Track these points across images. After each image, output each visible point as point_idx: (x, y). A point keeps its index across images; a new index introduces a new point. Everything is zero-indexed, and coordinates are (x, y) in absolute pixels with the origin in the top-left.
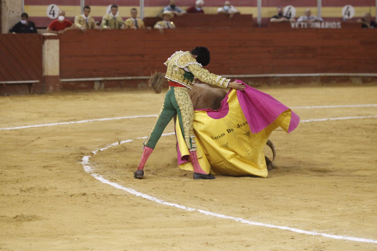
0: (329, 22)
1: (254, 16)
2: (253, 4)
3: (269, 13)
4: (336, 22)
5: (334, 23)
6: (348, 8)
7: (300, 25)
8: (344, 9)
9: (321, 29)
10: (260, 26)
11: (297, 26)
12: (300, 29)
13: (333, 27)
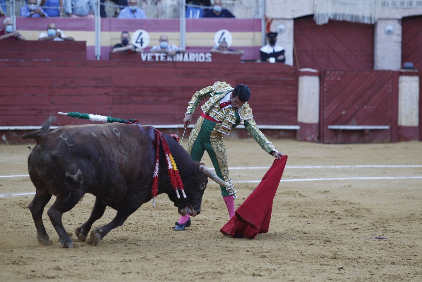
0: (195, 53)
1: (88, 44)
2: (89, 27)
3: (112, 40)
4: (205, 54)
5: (202, 55)
6: (223, 33)
7: (154, 57)
8: (218, 34)
9: (183, 62)
10: (98, 59)
11: (149, 58)
12: (154, 63)
13: (200, 60)
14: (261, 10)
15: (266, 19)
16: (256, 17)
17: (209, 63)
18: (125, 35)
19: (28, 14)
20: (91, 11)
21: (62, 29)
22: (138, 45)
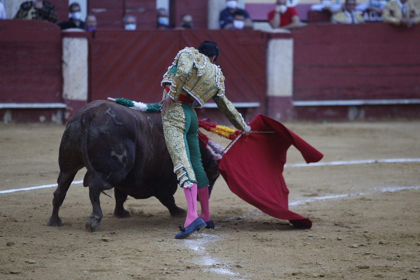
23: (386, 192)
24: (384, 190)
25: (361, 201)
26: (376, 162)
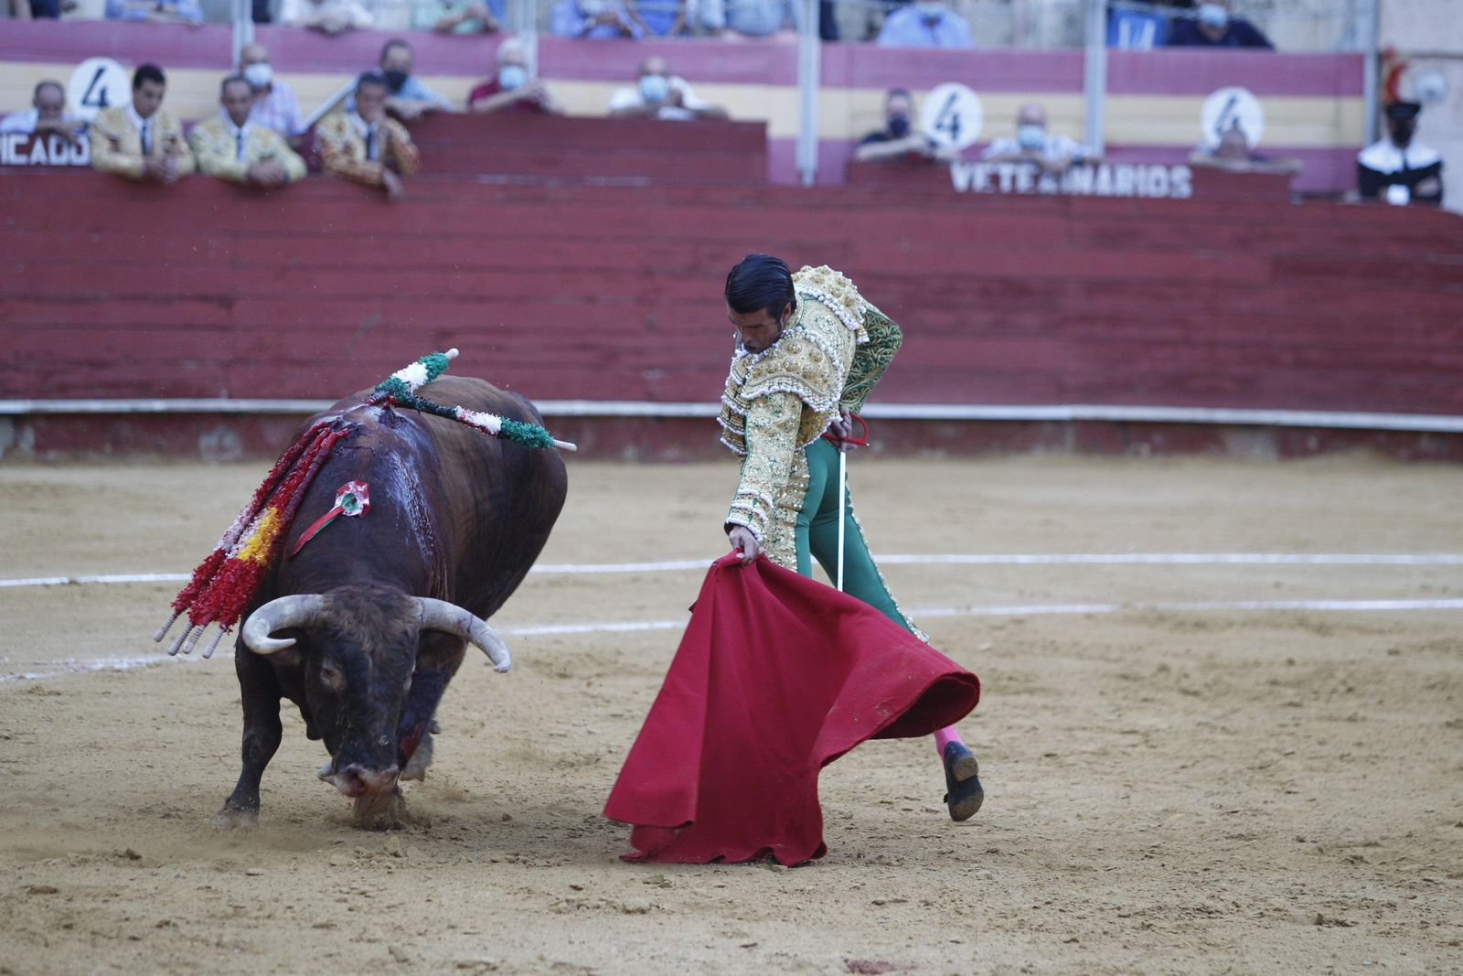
0: (1135, 165)
1: (776, 131)
2: (778, 73)
3: (854, 116)
4: (1169, 167)
5: (1159, 172)
6: (1232, 102)
7: (995, 179)
8: (1214, 105)
9: (1094, 199)
10: (808, 180)
11: (980, 182)
12: (994, 197)
13: (1153, 191)
14: (1364, 24)
15: (1383, 57)
16: (1347, 48)
17: (1181, 202)
18: (899, 103)
19: (578, 26)
20: (789, 23)
21: (691, 78)
22: (943, 138)
23: (103, 670)
24: (99, 664)
25: (31, 697)
26: (72, 583)
